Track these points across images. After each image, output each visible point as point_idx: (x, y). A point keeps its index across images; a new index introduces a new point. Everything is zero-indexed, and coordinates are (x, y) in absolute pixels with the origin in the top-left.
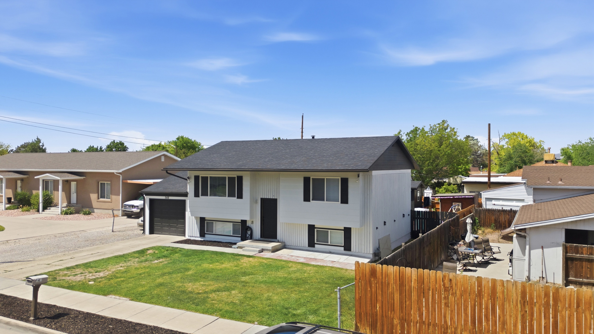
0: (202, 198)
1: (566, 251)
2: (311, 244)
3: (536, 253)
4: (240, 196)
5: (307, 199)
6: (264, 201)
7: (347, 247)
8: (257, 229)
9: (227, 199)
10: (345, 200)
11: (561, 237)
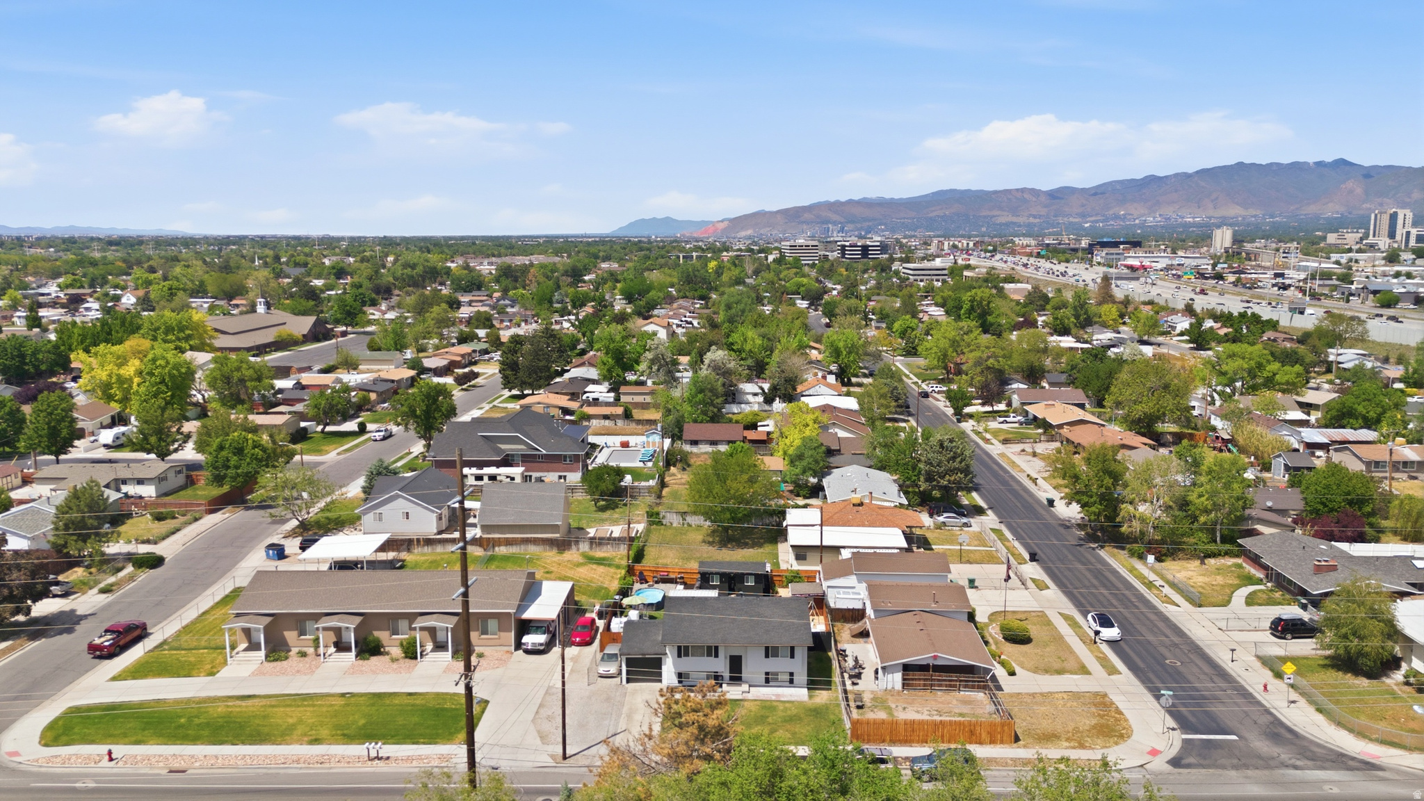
0: (684, 659)
1: (903, 675)
2: (767, 681)
3: (890, 676)
4: (716, 656)
5: (767, 656)
6: (731, 657)
7: (791, 681)
8: (727, 675)
9: (706, 658)
10: (792, 656)
11: (901, 667)
